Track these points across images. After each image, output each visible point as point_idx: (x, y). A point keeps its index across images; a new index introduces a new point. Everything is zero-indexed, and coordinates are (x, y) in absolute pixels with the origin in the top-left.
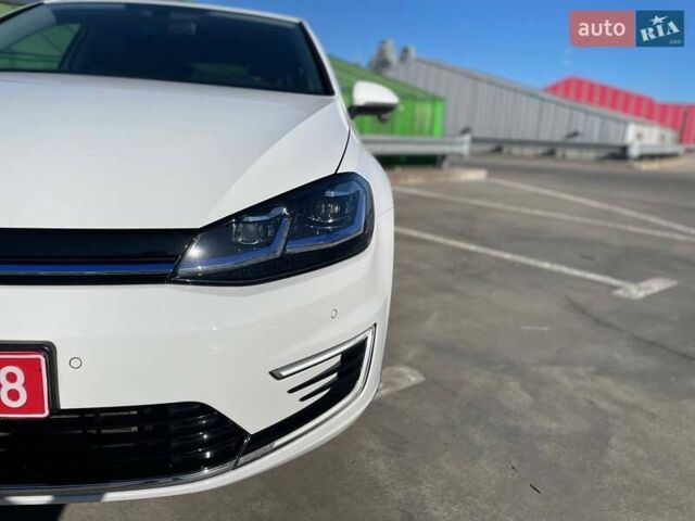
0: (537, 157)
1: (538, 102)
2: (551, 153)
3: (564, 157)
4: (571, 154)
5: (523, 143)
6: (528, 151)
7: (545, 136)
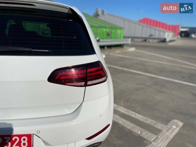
0: (142, 41)
1: (141, 26)
2: (145, 40)
3: (149, 42)
4: (151, 41)
5: (138, 38)
6: (139, 40)
7: (144, 36)
